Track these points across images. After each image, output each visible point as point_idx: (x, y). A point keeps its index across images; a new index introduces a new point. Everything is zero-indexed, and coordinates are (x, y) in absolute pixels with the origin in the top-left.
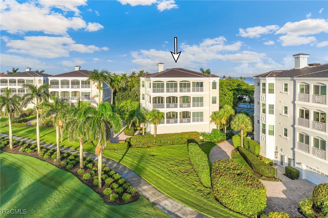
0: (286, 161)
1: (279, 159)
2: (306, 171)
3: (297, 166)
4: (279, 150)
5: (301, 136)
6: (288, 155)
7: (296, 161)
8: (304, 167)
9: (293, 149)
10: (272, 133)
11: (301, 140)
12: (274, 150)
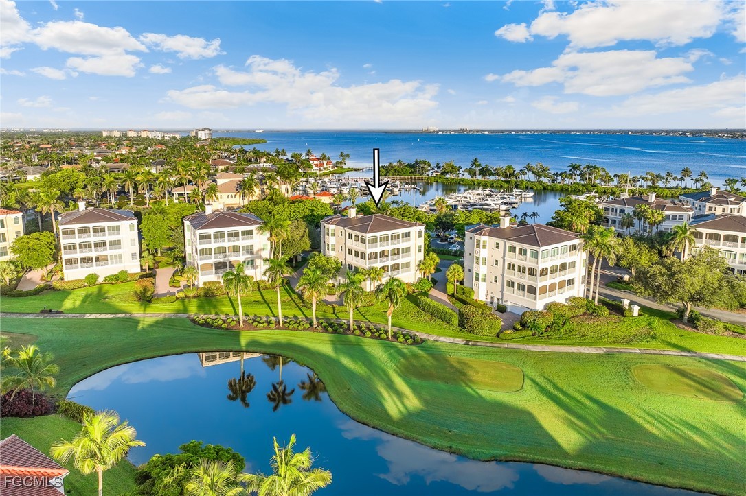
0: (495, 301)
1: (489, 300)
2: (511, 306)
3: (504, 303)
4: (489, 293)
5: (508, 282)
6: (497, 296)
7: (504, 300)
8: (509, 304)
9: (502, 292)
10: (484, 280)
11: (508, 285)
12: (485, 293)
